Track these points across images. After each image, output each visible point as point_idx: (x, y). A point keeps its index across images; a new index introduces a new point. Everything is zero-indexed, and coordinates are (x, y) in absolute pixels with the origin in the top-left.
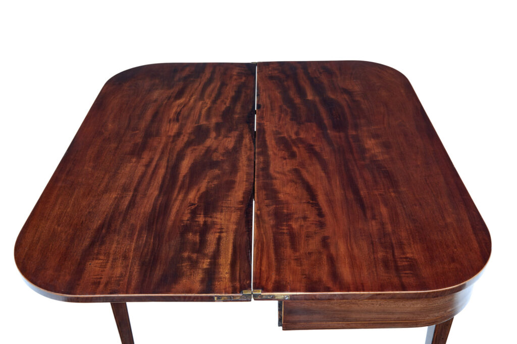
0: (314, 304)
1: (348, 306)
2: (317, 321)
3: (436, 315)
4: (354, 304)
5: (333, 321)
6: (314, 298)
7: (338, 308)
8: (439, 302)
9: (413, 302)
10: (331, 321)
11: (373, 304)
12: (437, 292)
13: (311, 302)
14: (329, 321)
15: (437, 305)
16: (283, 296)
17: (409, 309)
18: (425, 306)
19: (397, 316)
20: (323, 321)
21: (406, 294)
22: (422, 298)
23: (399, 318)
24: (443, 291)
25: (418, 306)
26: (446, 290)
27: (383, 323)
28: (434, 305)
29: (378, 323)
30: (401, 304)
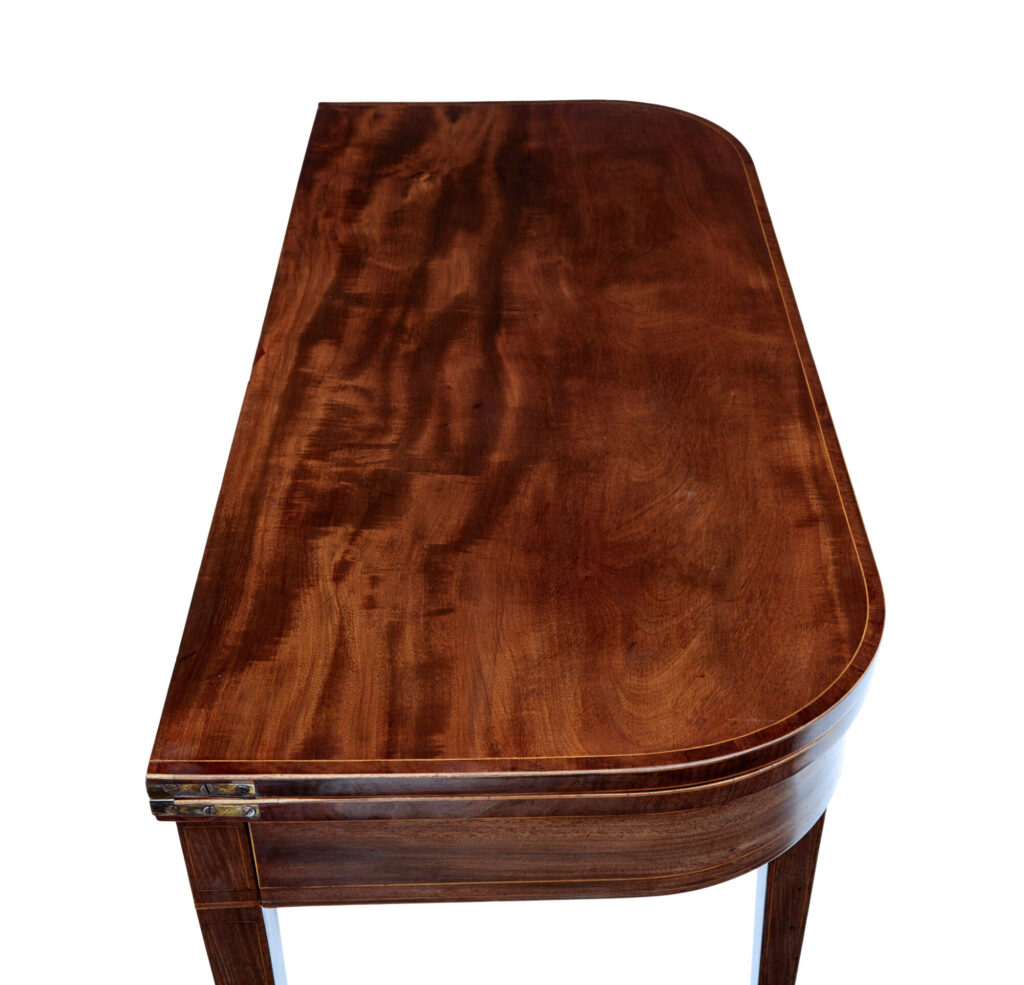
0: (340, 832)
1: (441, 835)
2: (360, 880)
3: (704, 859)
4: (455, 829)
5: (406, 880)
6: (330, 813)
7: (413, 842)
8: (705, 824)
9: (629, 823)
10: (400, 880)
11: (512, 830)
12: (687, 793)
13: (330, 825)
14: (393, 880)
15: (700, 830)
16: (239, 808)
17: (619, 844)
18: (665, 834)
19: (589, 865)
20: (377, 880)
21: (595, 799)
22: (645, 811)
23: (595, 870)
24: (705, 791)
25: (645, 833)
26: (714, 789)
27: (550, 885)
28: (693, 832)
29: (537, 885)
30: (595, 829)
